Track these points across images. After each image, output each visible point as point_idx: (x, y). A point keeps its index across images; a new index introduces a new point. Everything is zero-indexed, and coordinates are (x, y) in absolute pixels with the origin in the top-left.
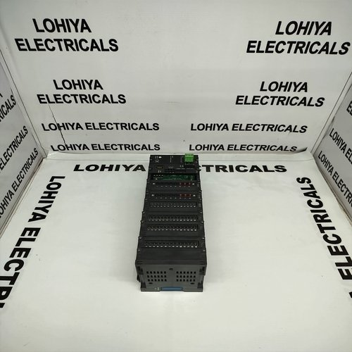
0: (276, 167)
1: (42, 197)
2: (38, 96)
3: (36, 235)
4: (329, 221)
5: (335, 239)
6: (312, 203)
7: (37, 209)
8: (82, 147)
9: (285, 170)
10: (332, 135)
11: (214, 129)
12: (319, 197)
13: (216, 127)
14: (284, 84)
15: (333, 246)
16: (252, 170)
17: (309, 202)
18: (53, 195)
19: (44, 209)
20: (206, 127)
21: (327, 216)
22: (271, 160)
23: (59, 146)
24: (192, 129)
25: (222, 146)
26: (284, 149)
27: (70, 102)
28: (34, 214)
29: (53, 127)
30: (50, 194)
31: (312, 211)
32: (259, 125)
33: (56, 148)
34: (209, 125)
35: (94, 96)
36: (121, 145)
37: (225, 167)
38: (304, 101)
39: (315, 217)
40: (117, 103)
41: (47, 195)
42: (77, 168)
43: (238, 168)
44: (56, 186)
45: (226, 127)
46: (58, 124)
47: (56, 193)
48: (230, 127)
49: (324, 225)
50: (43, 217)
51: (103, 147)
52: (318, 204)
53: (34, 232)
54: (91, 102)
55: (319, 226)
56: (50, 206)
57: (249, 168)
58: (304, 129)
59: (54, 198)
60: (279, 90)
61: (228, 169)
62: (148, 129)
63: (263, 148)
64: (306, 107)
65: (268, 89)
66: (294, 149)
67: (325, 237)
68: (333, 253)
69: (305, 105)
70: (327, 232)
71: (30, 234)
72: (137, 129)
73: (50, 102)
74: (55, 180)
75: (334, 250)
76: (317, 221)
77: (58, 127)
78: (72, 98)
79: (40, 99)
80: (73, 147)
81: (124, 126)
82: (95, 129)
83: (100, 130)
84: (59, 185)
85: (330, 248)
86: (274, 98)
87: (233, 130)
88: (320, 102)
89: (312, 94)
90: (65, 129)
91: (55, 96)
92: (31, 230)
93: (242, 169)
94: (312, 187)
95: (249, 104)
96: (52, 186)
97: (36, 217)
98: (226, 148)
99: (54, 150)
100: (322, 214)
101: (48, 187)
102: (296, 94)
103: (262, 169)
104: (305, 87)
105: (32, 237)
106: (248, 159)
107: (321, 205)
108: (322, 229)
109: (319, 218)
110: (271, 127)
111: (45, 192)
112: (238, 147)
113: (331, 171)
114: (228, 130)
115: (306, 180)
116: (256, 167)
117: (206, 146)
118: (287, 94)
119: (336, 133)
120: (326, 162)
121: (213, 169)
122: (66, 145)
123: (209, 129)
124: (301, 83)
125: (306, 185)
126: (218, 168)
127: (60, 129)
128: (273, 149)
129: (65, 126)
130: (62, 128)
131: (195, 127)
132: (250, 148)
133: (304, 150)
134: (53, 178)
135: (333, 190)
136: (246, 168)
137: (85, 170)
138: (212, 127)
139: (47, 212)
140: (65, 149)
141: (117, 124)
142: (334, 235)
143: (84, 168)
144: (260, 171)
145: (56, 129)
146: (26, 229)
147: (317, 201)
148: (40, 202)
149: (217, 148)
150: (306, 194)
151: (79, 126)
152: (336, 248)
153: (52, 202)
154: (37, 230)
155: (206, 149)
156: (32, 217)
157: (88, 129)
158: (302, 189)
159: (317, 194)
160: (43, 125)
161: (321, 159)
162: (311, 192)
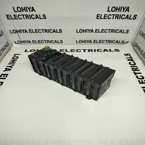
0: (115, 50)
1: (10, 62)
2: (7, 15)
3: (6, 77)
4: (139, 70)
5: (141, 77)
6: (131, 64)
7: (7, 66)
8: (28, 42)
9: (119, 51)
10: (140, 33)
11: (87, 32)
12: (134, 61)
13: (88, 31)
14: (118, 8)
15: (140, 80)
16: (104, 51)
17: (130, 63)
18: (15, 61)
19: (10, 67)
20: (83, 31)
21: (138, 68)
22: (113, 47)
23: (18, 41)
24: (77, 32)
25: (91, 41)
26: (118, 42)
27: (21, 18)
28: (6, 68)
29: (14, 31)
30: (13, 61)
31: (131, 67)
32: (107, 30)
33: (17, 42)
34: (85, 30)
35: (32, 15)
36: (45, 41)
37: (92, 50)
38: (127, 17)
39: (132, 69)
40: (42, 19)
41: (12, 61)
42: (26, 51)
43: (98, 50)
44: (16, 58)
45: (92, 31)
46: (17, 30)
47: (16, 60)
48: (94, 31)
49: (136, 72)
50: (10, 70)
51: (37, 42)
52: (134, 64)
53: (6, 76)
54: (31, 19)
55: (134, 73)
56: (13, 65)
57: (103, 50)
58: (128, 31)
59: (15, 62)
60: (116, 11)
61: (93, 51)
62: (57, 32)
63: (109, 41)
64: (129, 20)
65: (111, 11)
66: (123, 42)
67: (137, 77)
68: (140, 83)
69: (128, 19)
70: (137, 75)
71: (4, 76)
72: (52, 32)
73: (12, 19)
74: (16, 56)
75: (141, 82)
76: (133, 70)
77: (17, 32)
78: (22, 17)
79: (8, 17)
80: (24, 42)
81: (46, 31)
82: (33, 32)
83: (35, 33)
84: (18, 57)
85: (139, 81)
86: (114, 15)
87: (96, 32)
88: (135, 17)
89: (131, 13)
90: (20, 33)
91: (14, 15)
92: (4, 75)
93: (99, 50)
94: (131, 57)
95: (103, 19)
96: (14, 58)
97: (6, 70)
98: (92, 42)
99: (16, 43)
100: (135, 68)
101: (13, 58)
102: (124, 13)
103: (109, 50)
104: (128, 9)
105: (5, 77)
106: (102, 47)
107: (135, 64)
108: (135, 74)
109: (134, 69)
110: (113, 31)
111: (11, 60)
112: (98, 42)
113: (140, 50)
114: (93, 32)
115: (129, 55)
116: (106, 50)
117: (84, 41)
118: (119, 13)
119: (142, 32)
120: (137, 46)
121: (87, 51)
122: (21, 41)
123: (84, 32)
124: (126, 7)
125: (128, 56)
126: (89, 51)
127: (18, 33)
128: (114, 42)
129: (20, 31)
130: (19, 32)
131: (78, 31)
132: (103, 42)
133: (128, 42)
134: (15, 55)
135: (141, 58)
136: (101, 50)
137: (29, 52)
138: (86, 31)
139: (12, 68)
140: (20, 43)
141: (43, 30)
142: (141, 76)
143: (29, 51)
144: (108, 51)
145: (16, 33)
146: (2, 75)
147: (133, 62)
148: (9, 64)
149: (89, 42)
150: (128, 60)
151: (26, 31)
152: (142, 81)
153: (14, 64)
154: (7, 75)
155: (84, 42)
156: (5, 70)
157: (30, 32)
158: (127, 58)
159: (133, 60)
160: (10, 30)
161: (135, 46)
162: (131, 59)
